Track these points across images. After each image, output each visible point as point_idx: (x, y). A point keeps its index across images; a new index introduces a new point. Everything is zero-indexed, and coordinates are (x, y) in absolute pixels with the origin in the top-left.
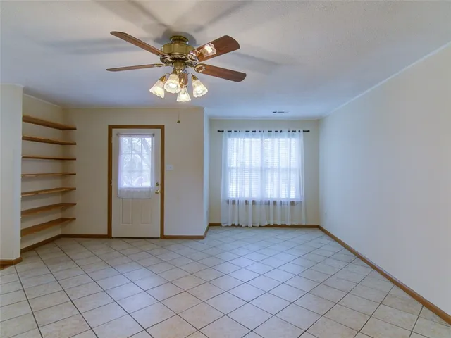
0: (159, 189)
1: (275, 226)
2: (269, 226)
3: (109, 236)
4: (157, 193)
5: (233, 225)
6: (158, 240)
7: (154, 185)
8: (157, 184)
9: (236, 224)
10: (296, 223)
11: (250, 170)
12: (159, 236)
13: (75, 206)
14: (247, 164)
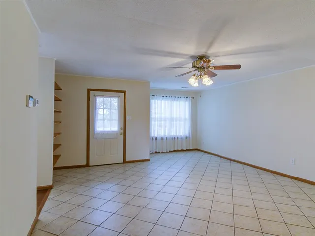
0: (122, 131)
1: (178, 151)
2: (174, 151)
3: (87, 165)
4: (121, 134)
5: (155, 152)
6: (121, 165)
7: (120, 129)
8: (121, 129)
9: (157, 152)
10: (188, 149)
11: (165, 120)
12: (122, 162)
13: (61, 146)
14: (163, 116)
